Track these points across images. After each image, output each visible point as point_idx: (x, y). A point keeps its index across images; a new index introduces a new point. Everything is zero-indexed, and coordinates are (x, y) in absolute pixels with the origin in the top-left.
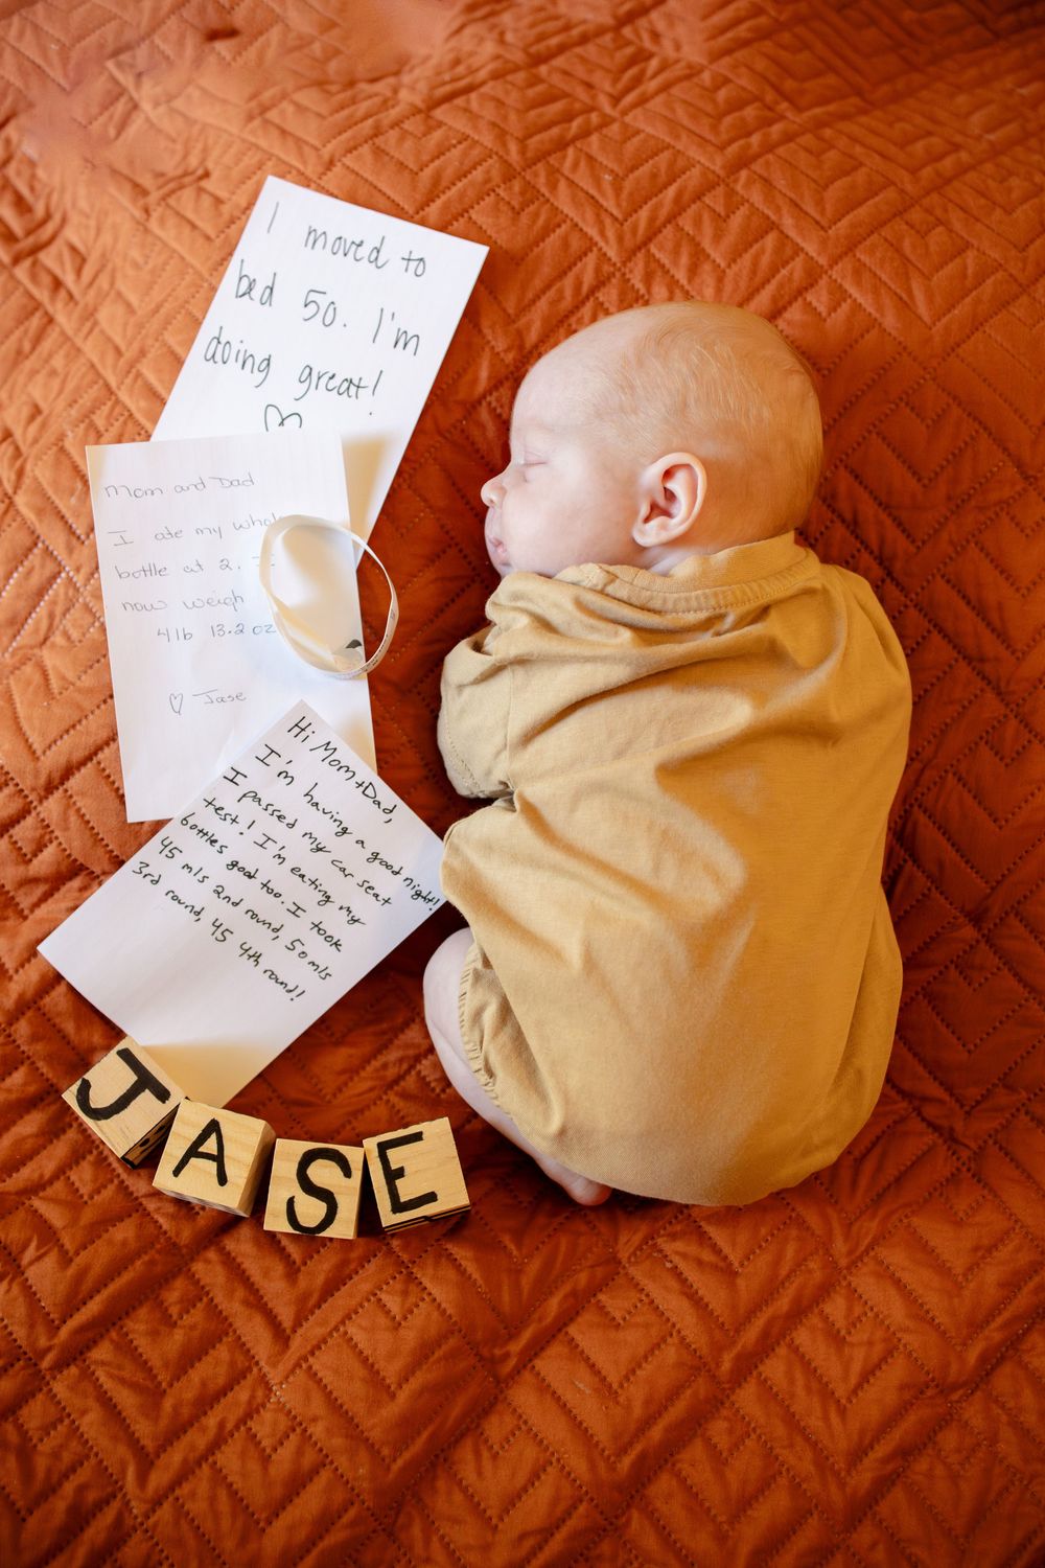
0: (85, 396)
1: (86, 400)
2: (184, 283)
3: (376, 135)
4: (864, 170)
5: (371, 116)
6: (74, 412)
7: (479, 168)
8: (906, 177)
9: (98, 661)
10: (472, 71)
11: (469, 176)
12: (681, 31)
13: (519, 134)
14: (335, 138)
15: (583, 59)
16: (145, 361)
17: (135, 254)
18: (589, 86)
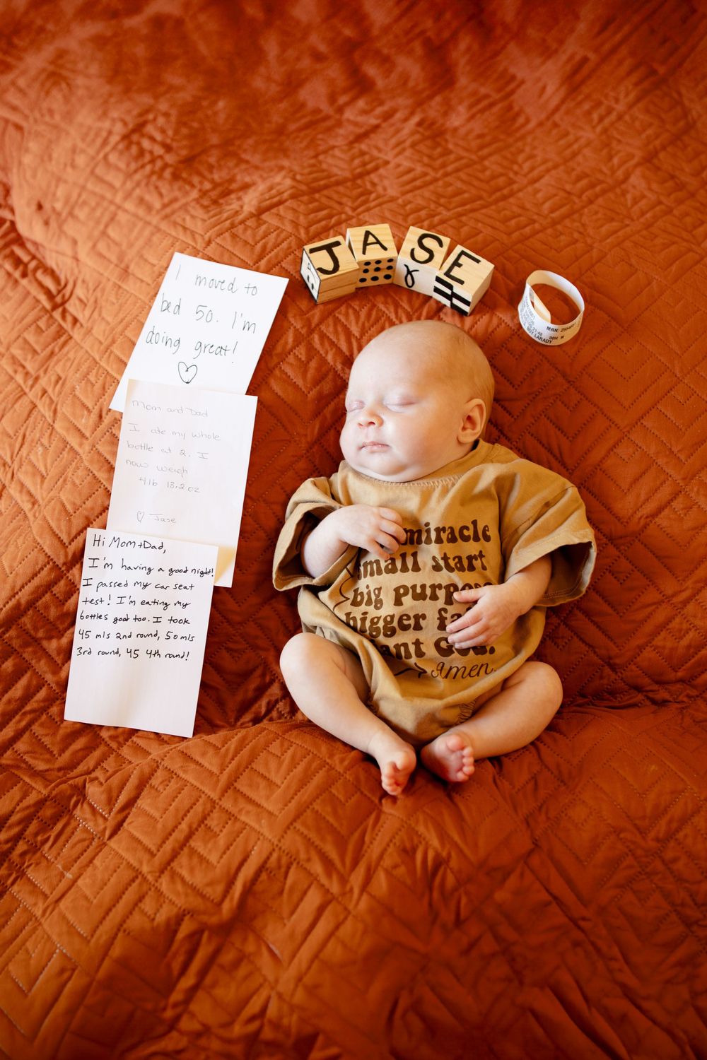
0: (83, 367)
1: (84, 368)
2: (136, 308)
3: (232, 228)
4: (481, 235)
5: (229, 219)
6: (78, 375)
7: (285, 242)
8: (505, 237)
9: (94, 493)
10: (280, 193)
11: (280, 246)
12: (386, 183)
13: (306, 225)
14: (211, 229)
15: (337, 192)
16: (115, 345)
17: (113, 299)
18: (340, 203)
